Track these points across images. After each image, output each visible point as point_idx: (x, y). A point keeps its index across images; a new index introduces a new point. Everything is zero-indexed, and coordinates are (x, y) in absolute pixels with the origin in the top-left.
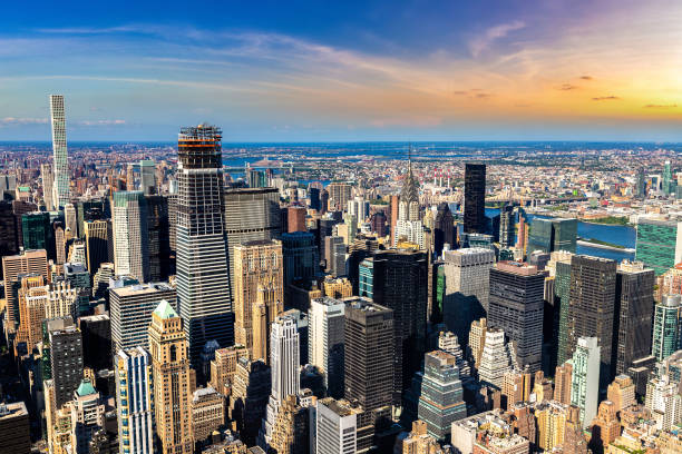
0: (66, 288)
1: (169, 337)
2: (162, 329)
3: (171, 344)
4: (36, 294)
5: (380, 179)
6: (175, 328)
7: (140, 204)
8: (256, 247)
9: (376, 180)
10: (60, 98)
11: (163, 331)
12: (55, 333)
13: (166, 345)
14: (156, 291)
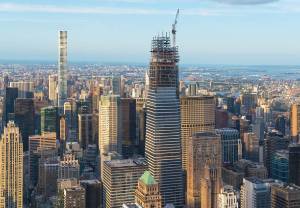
0: (72, 159)
1: (150, 197)
2: (145, 191)
3: (151, 203)
4: (51, 162)
5: (276, 92)
6: (154, 192)
7: (118, 104)
8: (203, 137)
9: (274, 93)
10: (66, 32)
11: (146, 193)
12: (68, 190)
13: (148, 204)
14: (134, 165)
